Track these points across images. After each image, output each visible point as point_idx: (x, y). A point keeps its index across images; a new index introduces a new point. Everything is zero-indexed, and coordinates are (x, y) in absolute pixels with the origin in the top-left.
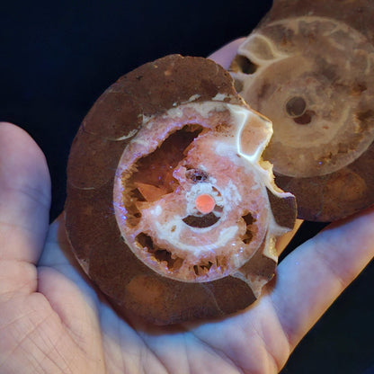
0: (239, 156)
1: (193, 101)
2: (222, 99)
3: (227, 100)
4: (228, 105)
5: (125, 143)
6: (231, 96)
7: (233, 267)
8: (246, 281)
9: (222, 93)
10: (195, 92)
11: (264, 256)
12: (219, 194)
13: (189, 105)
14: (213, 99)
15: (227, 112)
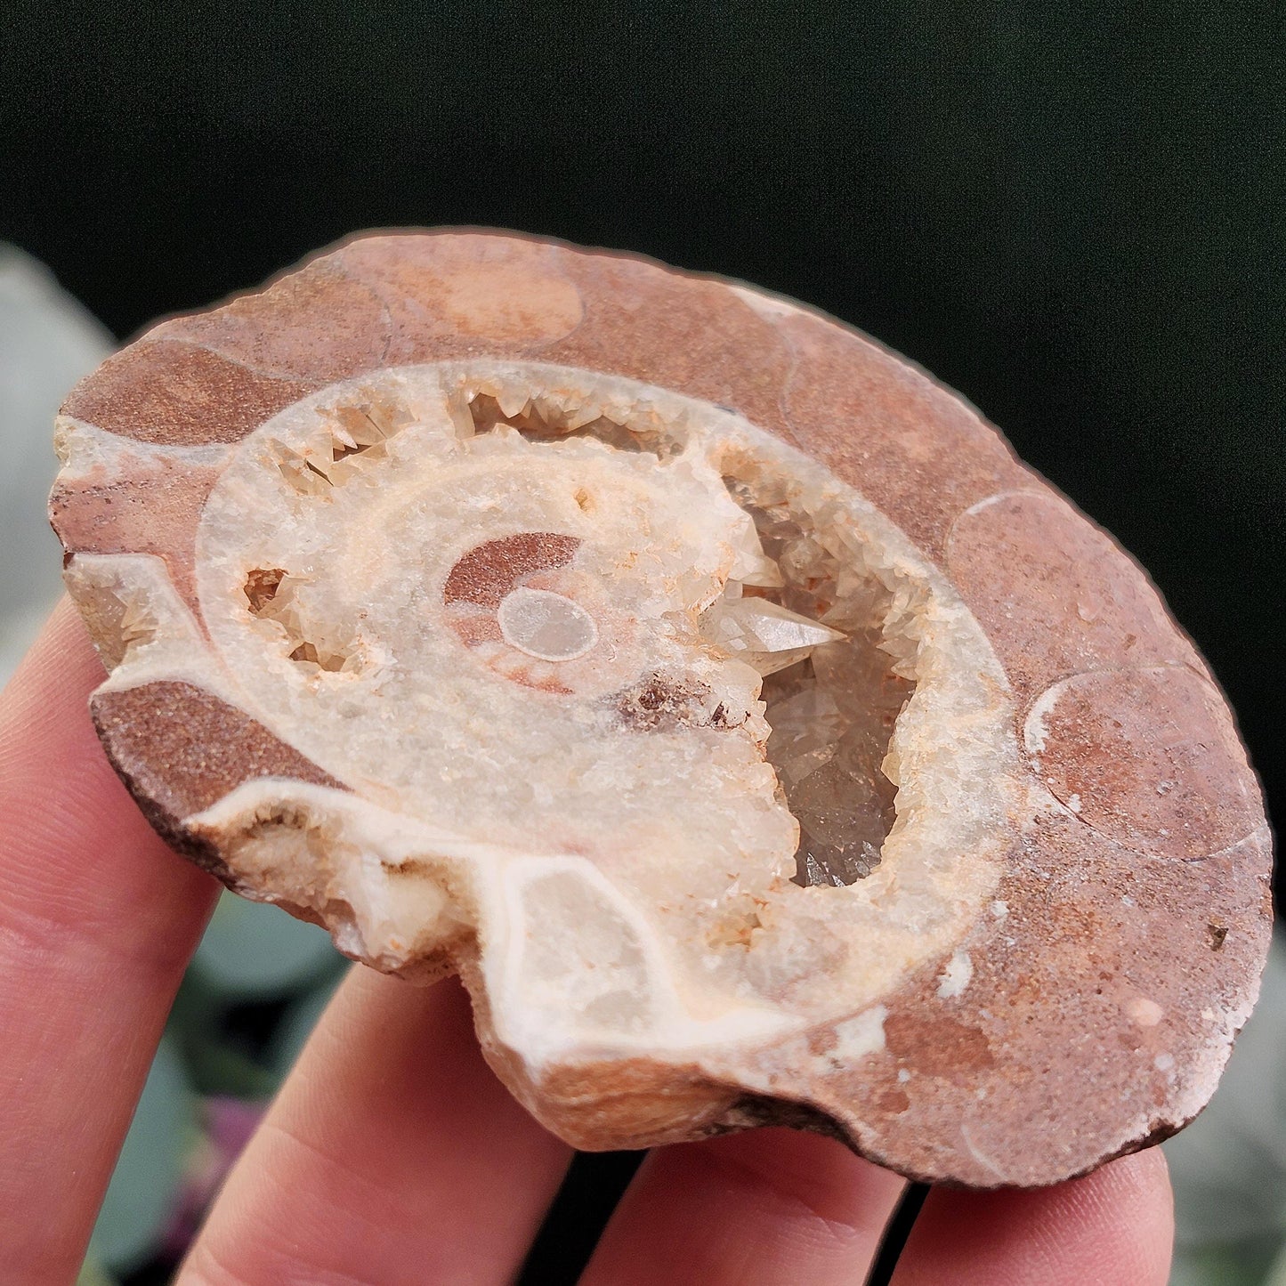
0: (574, 849)
1: (948, 958)
2: (845, 1031)
3: (820, 1039)
4: (798, 1022)
5: (1025, 689)
6: (820, 1065)
7: (246, 474)
8: (156, 448)
9: (872, 1059)
10: (975, 996)
11: (151, 549)
12: (520, 677)
13: (944, 936)
14: (880, 1014)
15: (778, 991)
